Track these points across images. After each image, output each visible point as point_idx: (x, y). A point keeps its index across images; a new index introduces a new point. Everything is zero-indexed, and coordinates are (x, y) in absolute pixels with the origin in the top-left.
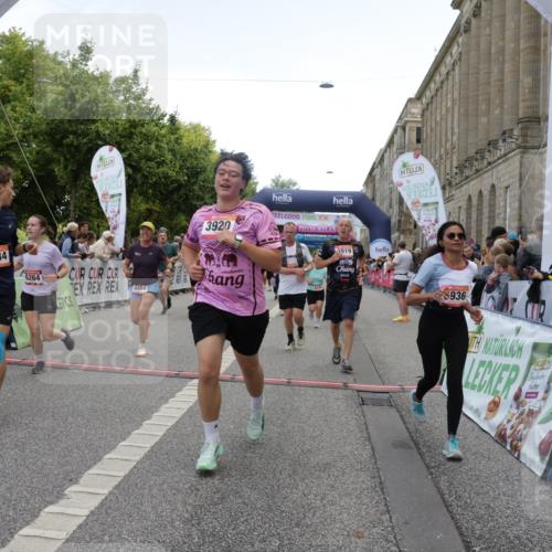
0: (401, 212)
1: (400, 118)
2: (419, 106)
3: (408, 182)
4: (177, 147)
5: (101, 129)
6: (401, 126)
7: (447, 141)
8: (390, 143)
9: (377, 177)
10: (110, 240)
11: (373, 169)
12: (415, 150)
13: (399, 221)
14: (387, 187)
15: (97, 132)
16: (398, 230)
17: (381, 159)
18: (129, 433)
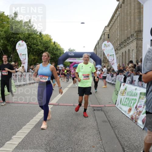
0: (104, 57)
1: (103, 32)
2: (108, 28)
3: (106, 49)
4: (42, 41)
5: (20, 36)
6: (104, 34)
7: (116, 38)
8: (101, 38)
9: (97, 48)
10: (23, 67)
11: (96, 46)
12: (107, 40)
13: (104, 60)
14: (100, 51)
15: (19, 37)
16: (103, 62)
17: (98, 43)
18: (30, 121)
